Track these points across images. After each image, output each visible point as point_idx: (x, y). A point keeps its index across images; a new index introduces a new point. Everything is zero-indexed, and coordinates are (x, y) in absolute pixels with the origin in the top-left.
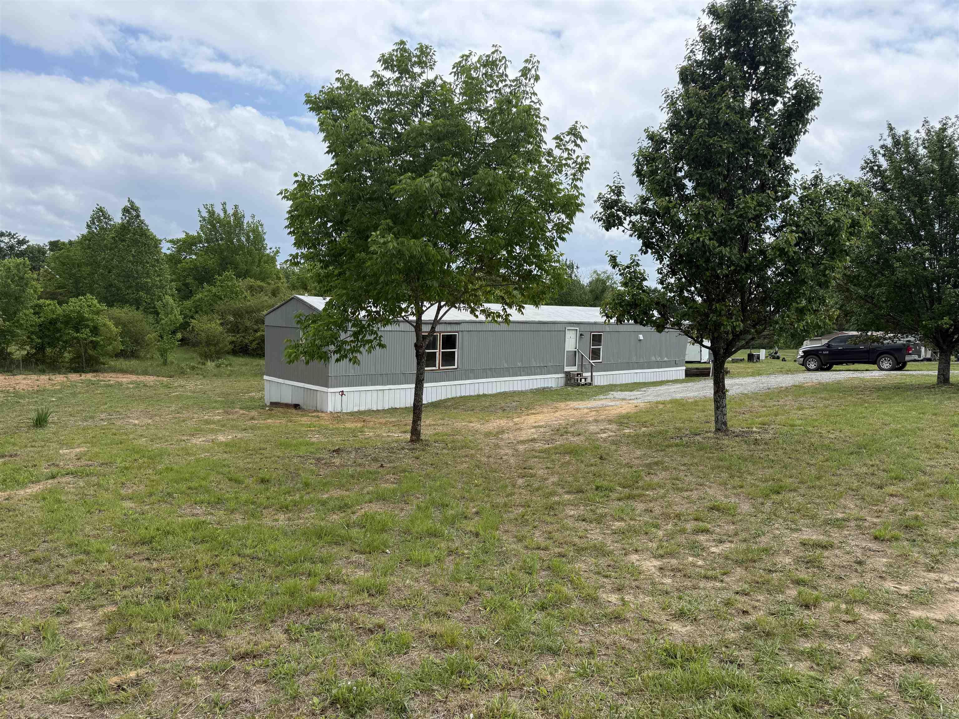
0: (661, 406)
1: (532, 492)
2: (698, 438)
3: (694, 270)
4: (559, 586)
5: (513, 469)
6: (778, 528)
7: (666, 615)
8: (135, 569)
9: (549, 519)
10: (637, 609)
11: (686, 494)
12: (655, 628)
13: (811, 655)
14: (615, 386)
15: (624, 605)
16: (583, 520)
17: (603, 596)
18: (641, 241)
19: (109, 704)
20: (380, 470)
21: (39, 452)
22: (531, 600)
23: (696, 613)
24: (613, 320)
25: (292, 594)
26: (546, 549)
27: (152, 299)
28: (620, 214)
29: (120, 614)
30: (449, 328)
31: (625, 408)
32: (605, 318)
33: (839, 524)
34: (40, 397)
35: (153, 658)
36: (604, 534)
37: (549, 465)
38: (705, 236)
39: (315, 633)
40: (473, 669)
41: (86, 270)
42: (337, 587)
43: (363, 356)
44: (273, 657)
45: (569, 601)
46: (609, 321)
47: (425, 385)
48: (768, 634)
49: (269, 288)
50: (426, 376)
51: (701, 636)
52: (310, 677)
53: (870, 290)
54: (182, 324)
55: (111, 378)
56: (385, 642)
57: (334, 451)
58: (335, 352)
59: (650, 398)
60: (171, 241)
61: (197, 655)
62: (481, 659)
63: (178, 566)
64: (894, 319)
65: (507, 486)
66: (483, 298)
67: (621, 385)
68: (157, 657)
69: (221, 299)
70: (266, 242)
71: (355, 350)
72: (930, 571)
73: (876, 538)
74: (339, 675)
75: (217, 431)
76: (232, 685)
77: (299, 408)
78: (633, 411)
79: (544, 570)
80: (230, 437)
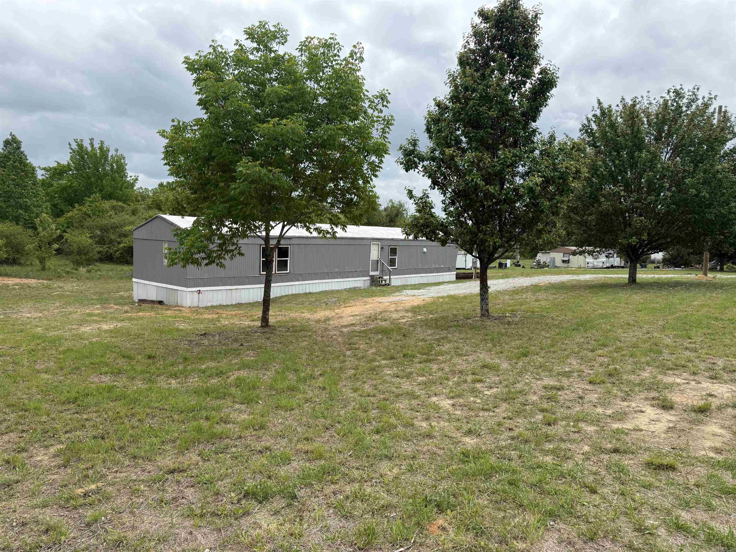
0: (441, 300)
1: (358, 359)
2: (469, 321)
3: (468, 202)
4: (387, 419)
5: (342, 345)
6: (528, 378)
7: (460, 433)
8: (70, 420)
9: (373, 377)
10: (441, 430)
11: (465, 358)
12: (453, 441)
13: (553, 452)
14: (407, 285)
15: (431, 428)
16: (397, 377)
17: (416, 423)
18: (430, 180)
19: (81, 506)
20: (241, 348)
22: (369, 428)
23: (480, 430)
24: (411, 237)
25: (198, 431)
26: (374, 396)
27: (30, 217)
28: (416, 159)
29: (69, 450)
30: (287, 242)
31: (416, 302)
32: (405, 235)
33: (568, 375)
35: (104, 476)
36: (413, 385)
37: (367, 341)
38: (477, 178)
39: (221, 455)
40: (338, 470)
42: (229, 425)
44: (194, 471)
45: (395, 427)
46: (408, 237)
48: (526, 441)
49: (130, 209)
51: (484, 444)
52: (224, 482)
53: (585, 218)
54: (57, 237)
56: (273, 458)
57: (201, 335)
58: (205, 259)
59: (433, 295)
60: (44, 169)
61: (137, 472)
62: (342, 464)
63: (103, 417)
64: (601, 237)
65: (339, 356)
66: (316, 219)
67: (411, 285)
68: (108, 475)
69: (90, 217)
70: (127, 171)
72: (624, 401)
73: (590, 382)
74: (245, 479)
75: (101, 321)
76: (170, 490)
77: (163, 304)
78: (422, 304)
79: (374, 409)
80: (112, 326)
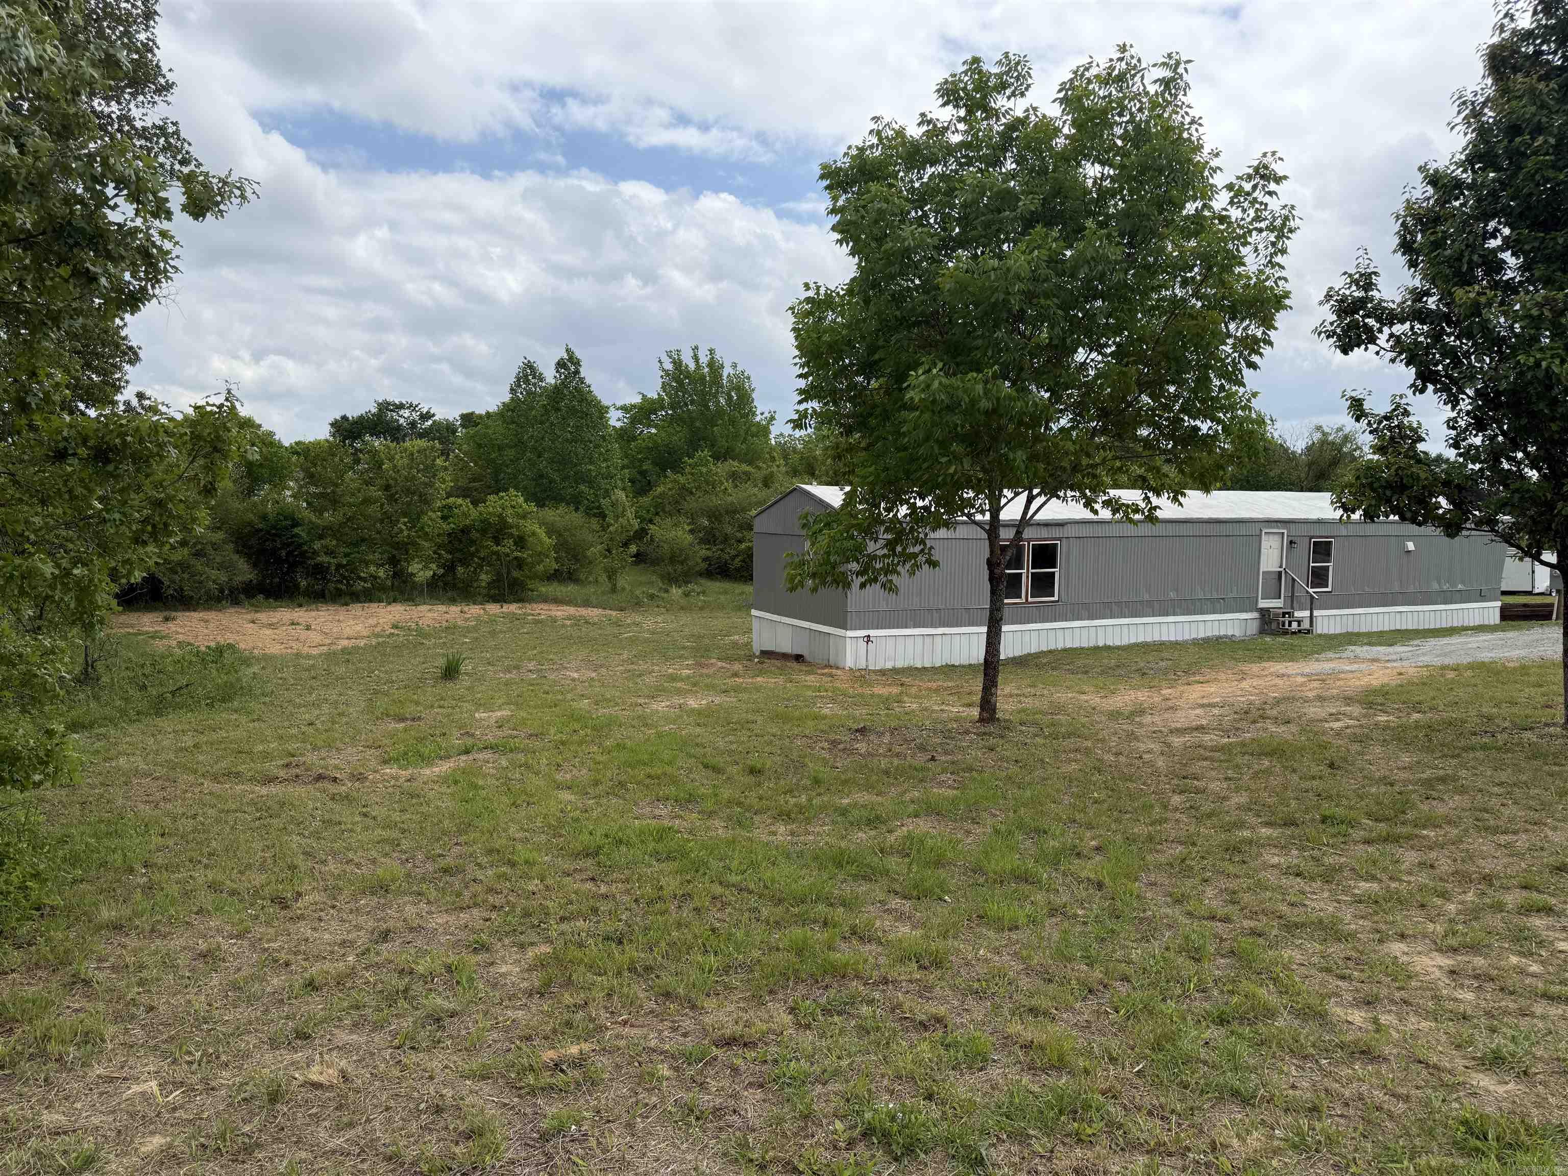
0: (1451, 675)
1: (1199, 820)
2: (1528, 735)
3: (1524, 421)
4: (1252, 986)
5: (1163, 778)
7: (1464, 1057)
8: (576, 893)
9: (1232, 869)
10: (1405, 1041)
11: (1504, 839)
12: (1441, 1080)
14: (1358, 635)
15: (1377, 1031)
16: (1298, 875)
17: (1336, 1010)
18: (1413, 371)
19: (543, 1089)
20: (930, 765)
21: (449, 716)
22: (1200, 1005)
23: (1527, 1060)
24: (1357, 516)
25: (800, 952)
26: (1226, 920)
27: (596, 496)
28: (1371, 322)
29: (557, 958)
30: (1044, 533)
31: (1379, 676)
32: (1341, 512)
34: (450, 637)
35: (601, 1029)
36: (1338, 901)
37: (1230, 773)
38: (1552, 357)
39: (836, 1019)
40: (1098, 1110)
41: (511, 453)
42: (868, 947)
43: (902, 580)
44: (773, 1049)
45: (1271, 1013)
46: (1348, 517)
47: (1005, 628)
49: (759, 475)
50: (1006, 612)
51: (1538, 1105)
52: (830, 1087)
54: (636, 531)
55: (542, 611)
56: (947, 1047)
57: (857, 731)
58: (858, 574)
59: (1426, 659)
60: (624, 408)
61: (662, 1031)
62: (1111, 1094)
63: (635, 893)
65: (1152, 806)
66: (1108, 480)
67: (1369, 635)
68: (607, 1029)
69: (691, 493)
70: (755, 403)
71: (890, 570)
74: (874, 1090)
75: (686, 692)
76: (713, 1085)
77: (803, 661)
78: (1394, 683)
79: (1223, 956)
80: (704, 702)
